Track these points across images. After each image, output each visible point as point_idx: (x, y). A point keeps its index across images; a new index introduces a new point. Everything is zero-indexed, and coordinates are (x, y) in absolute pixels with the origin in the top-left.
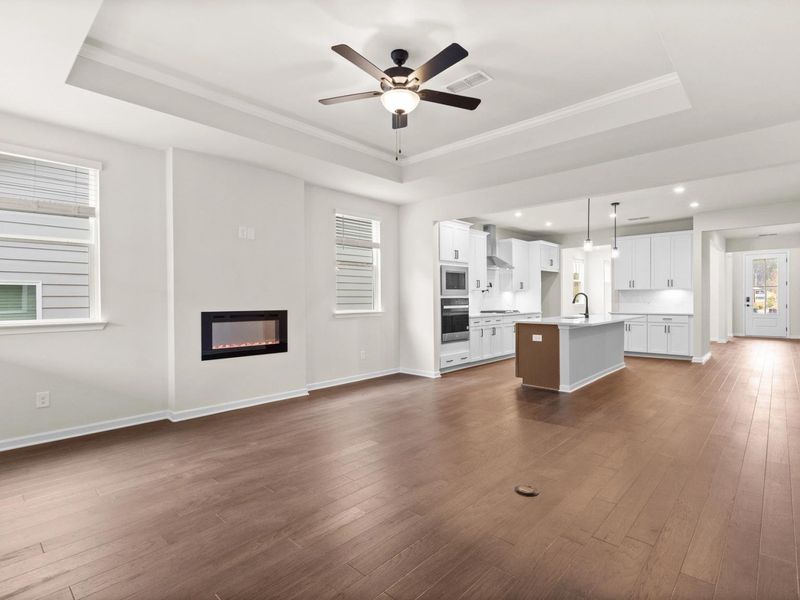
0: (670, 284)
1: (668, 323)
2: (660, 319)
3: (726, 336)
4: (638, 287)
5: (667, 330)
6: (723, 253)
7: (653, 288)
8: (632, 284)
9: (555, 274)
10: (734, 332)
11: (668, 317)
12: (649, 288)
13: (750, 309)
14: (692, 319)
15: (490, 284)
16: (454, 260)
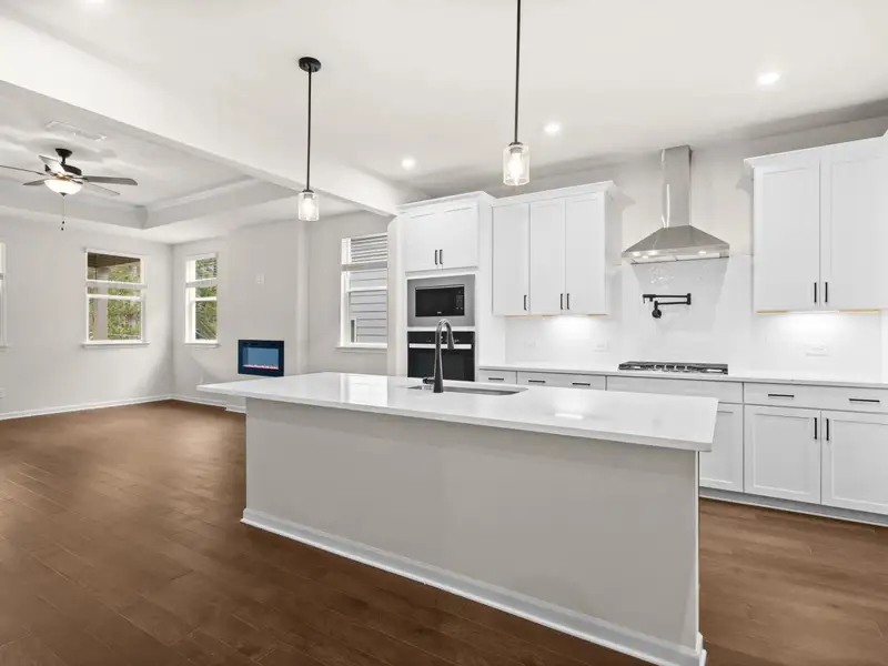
15: (689, 296)
16: (435, 267)
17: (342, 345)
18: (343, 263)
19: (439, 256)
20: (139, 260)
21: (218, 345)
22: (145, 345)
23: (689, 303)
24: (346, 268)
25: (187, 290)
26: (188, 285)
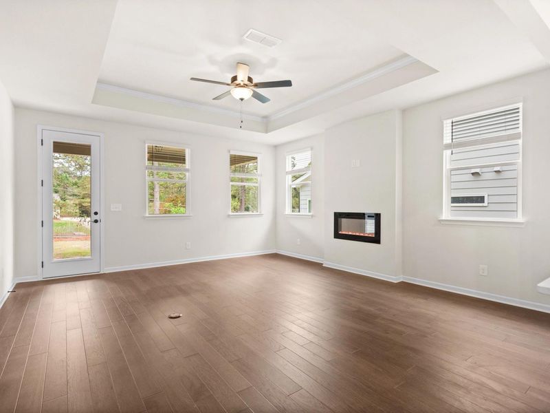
17: (444, 217)
18: (445, 142)
20: (256, 158)
21: (312, 216)
22: (261, 215)
24: (448, 147)
25: (287, 176)
26: (287, 173)
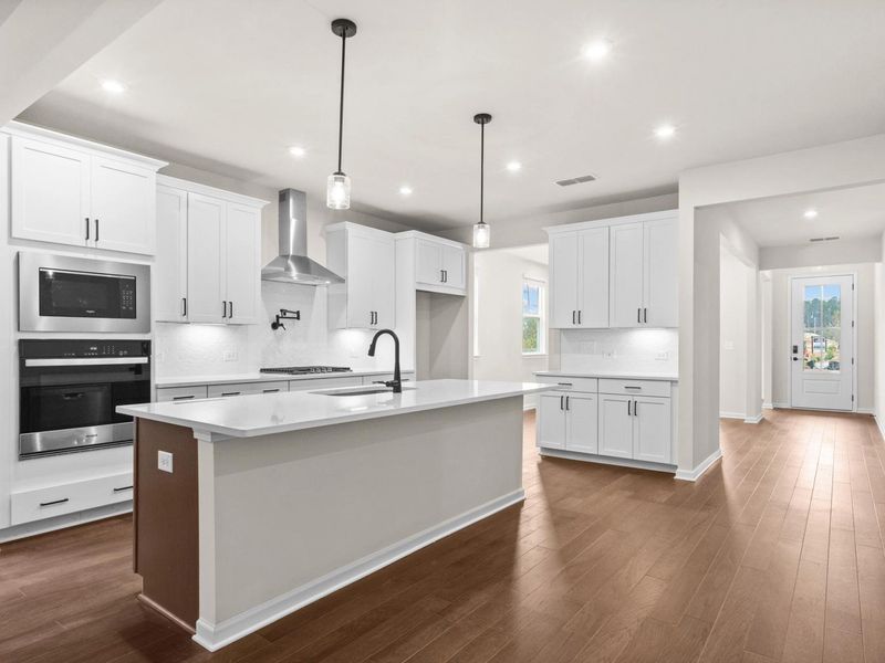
0: (643, 317)
1: (634, 394)
2: (620, 387)
3: (759, 410)
4: (585, 324)
5: (633, 409)
6: (754, 270)
7: (612, 325)
8: (577, 317)
9: (458, 300)
10: (773, 401)
11: (634, 384)
12: (605, 325)
13: (800, 364)
14: (676, 390)
15: (298, 313)
16: (82, 242)
19: (91, 228)
23: (298, 318)
